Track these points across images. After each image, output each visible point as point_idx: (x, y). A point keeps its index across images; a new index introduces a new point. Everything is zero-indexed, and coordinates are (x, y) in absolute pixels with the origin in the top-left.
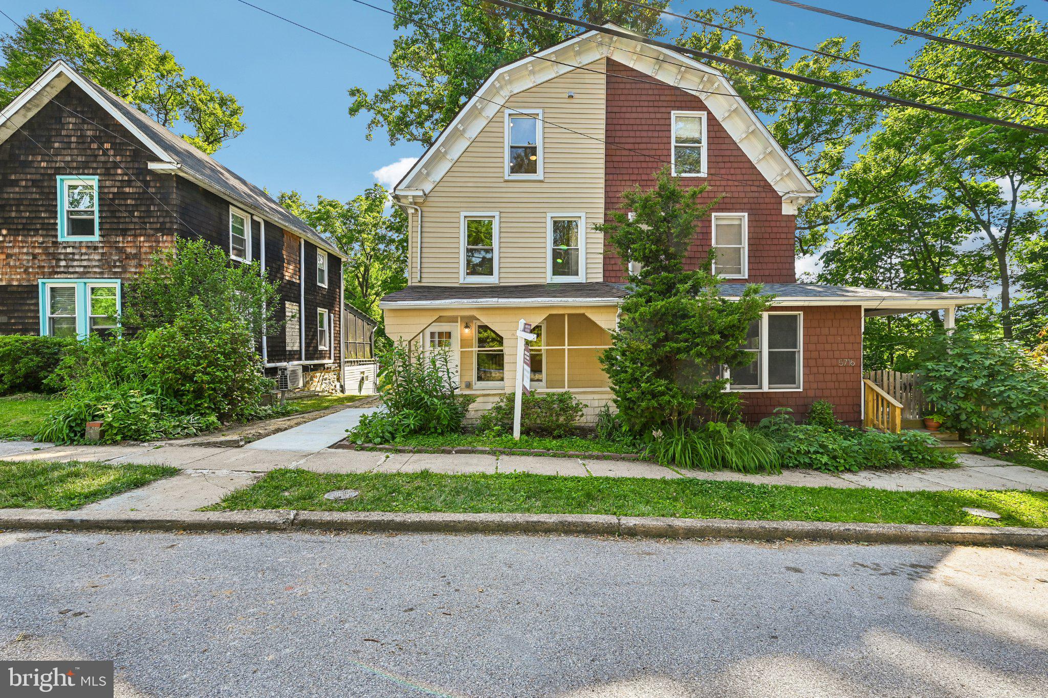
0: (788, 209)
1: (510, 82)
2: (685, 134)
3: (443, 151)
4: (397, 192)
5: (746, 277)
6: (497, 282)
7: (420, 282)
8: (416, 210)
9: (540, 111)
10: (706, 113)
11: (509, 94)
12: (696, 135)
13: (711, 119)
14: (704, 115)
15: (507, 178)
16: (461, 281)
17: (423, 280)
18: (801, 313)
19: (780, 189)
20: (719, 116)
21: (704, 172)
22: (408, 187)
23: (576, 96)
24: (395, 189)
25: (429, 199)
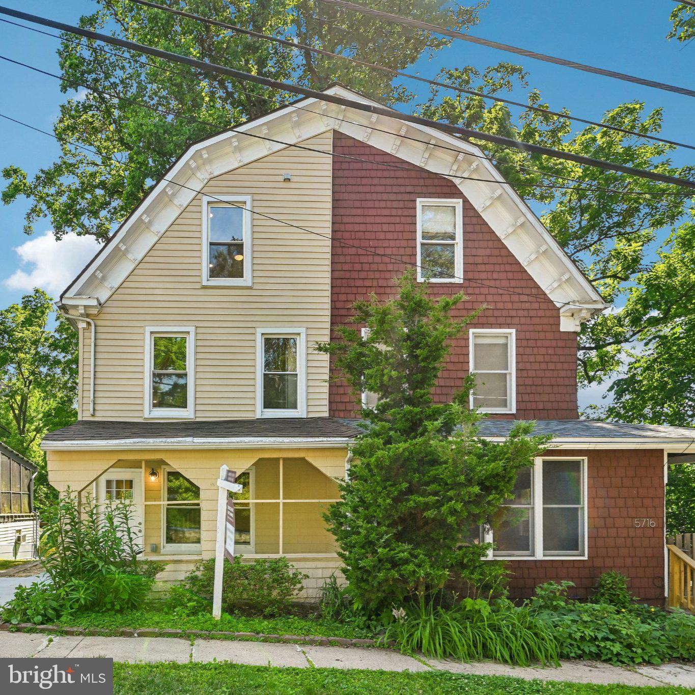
0: (568, 325)
1: (209, 161)
2: (434, 228)
3: (123, 248)
4: (64, 301)
5: (514, 411)
6: (192, 416)
7: (93, 415)
8: (89, 324)
9: (248, 198)
10: (461, 201)
11: (209, 177)
12: (449, 229)
13: (468, 207)
14: (458, 203)
15: (205, 283)
16: (146, 415)
17: (97, 414)
18: (586, 458)
19: (557, 298)
20: (478, 206)
21: (459, 276)
22: (79, 294)
23: (293, 179)
24: (61, 297)
25: (106, 310)
